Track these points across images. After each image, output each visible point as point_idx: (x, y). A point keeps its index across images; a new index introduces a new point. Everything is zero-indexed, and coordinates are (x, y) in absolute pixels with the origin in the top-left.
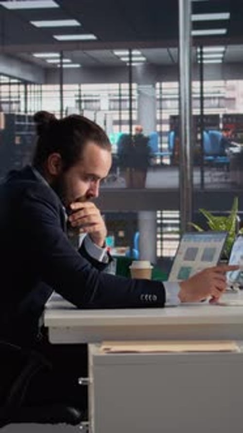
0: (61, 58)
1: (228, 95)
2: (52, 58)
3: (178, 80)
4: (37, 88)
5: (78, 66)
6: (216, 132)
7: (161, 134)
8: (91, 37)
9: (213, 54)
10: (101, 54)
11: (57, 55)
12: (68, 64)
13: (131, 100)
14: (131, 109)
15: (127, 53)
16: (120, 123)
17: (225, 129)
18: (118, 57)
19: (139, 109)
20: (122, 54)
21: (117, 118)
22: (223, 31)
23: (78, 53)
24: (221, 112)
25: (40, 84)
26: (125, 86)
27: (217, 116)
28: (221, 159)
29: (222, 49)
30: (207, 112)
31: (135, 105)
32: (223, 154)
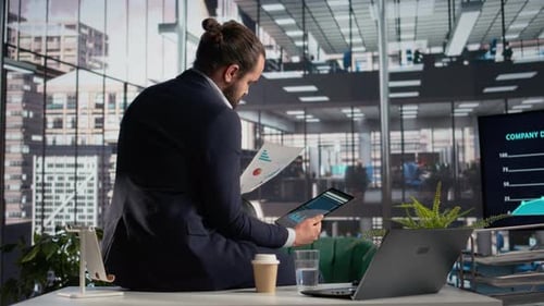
0: (305, 115)
1: (422, 141)
2: (299, 114)
3: (380, 131)
4: (289, 137)
5: (317, 120)
6: (413, 164)
7: (375, 168)
8: (325, 99)
9: (410, 111)
10: (333, 111)
11: (302, 112)
12: (310, 119)
13: (353, 146)
14: (353, 151)
15: (350, 111)
16: (347, 160)
17: (420, 163)
18: (345, 114)
19: (360, 151)
20: (347, 111)
21: (344, 157)
22: (416, 94)
23: (317, 111)
24: (416, 152)
25: (292, 133)
26: (350, 135)
27: (413, 155)
28: (416, 182)
29: (415, 107)
30: (406, 152)
31: (356, 148)
32: (417, 179)
